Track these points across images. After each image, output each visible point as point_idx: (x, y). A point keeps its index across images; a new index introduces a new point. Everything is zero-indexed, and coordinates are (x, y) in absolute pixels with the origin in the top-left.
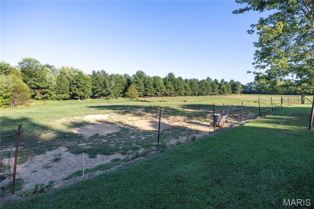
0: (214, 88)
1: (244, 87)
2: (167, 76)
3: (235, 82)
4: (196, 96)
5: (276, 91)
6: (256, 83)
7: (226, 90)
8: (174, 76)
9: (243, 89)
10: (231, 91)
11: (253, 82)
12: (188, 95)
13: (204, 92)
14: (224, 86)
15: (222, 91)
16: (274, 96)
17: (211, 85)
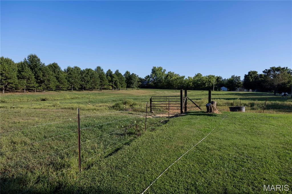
0: (103, 80)
1: (141, 80)
2: (27, 59)
3: (131, 74)
4: (77, 90)
5: (171, 85)
6: (153, 76)
7: (118, 84)
8: (39, 60)
9: (140, 83)
10: (125, 85)
11: (150, 75)
12: (63, 90)
13: (88, 86)
14: (116, 78)
15: (114, 85)
16: (169, 91)
17: (99, 77)
